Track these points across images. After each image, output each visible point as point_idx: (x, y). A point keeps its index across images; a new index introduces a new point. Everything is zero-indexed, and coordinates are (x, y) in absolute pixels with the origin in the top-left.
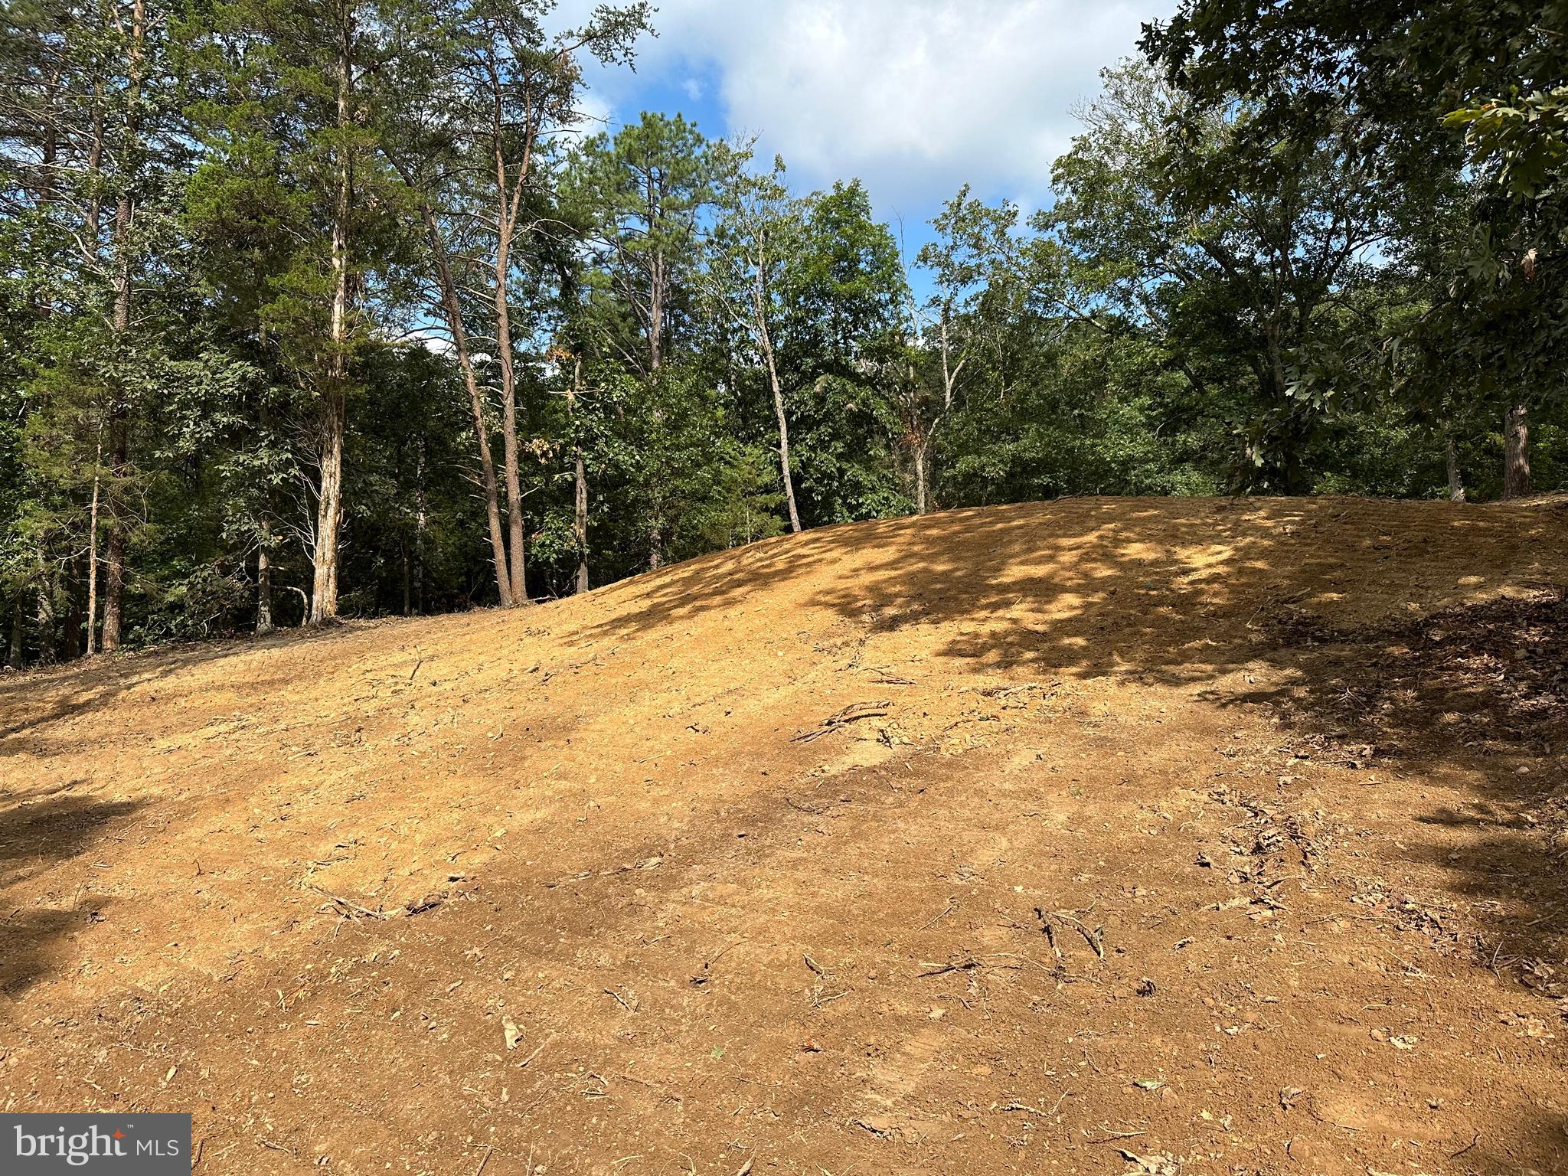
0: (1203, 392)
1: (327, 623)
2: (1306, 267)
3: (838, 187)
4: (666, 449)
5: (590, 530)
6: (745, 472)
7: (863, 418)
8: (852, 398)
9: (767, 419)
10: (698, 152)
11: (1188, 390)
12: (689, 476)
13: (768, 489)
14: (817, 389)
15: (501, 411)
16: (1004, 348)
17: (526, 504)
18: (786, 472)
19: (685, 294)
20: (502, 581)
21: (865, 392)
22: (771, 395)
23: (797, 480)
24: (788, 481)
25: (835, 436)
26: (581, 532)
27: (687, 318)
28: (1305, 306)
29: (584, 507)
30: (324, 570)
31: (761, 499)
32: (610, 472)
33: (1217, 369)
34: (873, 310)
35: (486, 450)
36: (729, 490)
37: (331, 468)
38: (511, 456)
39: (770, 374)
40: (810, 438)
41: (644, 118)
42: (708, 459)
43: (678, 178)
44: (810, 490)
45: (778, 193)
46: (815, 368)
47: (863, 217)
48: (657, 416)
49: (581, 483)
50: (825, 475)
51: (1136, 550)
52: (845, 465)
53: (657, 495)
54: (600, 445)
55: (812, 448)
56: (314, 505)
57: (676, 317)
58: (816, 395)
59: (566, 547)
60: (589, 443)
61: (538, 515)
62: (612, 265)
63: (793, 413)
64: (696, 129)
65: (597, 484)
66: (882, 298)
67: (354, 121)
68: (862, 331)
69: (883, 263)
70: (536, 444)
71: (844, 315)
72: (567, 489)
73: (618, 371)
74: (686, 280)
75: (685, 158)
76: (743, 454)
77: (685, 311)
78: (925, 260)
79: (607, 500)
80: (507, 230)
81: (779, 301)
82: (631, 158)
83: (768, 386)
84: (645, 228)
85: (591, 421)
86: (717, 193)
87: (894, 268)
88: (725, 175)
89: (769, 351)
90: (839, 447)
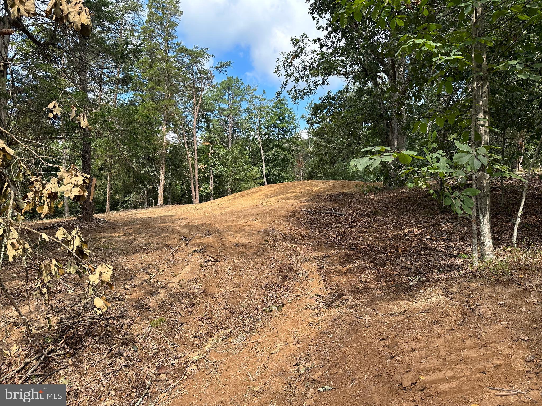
1: (162, 205)
4: (233, 168)
5: (213, 188)
6: (252, 174)
7: (285, 159)
8: (282, 154)
9: (260, 159)
10: (242, 87)
12: (239, 174)
13: (259, 178)
14: (273, 152)
15: (194, 158)
17: (199, 181)
18: (264, 174)
19: (237, 124)
20: (194, 200)
21: (286, 153)
22: (261, 153)
23: (267, 176)
24: (265, 176)
25: (278, 164)
26: (212, 188)
27: (238, 130)
29: (212, 182)
30: (161, 194)
31: (257, 181)
32: (219, 173)
34: (289, 131)
35: (191, 168)
36: (249, 178)
37: (162, 171)
38: (196, 169)
39: (260, 148)
40: (271, 165)
41: (228, 79)
42: (244, 170)
43: (237, 94)
44: (271, 179)
45: (263, 100)
46: (273, 146)
47: (286, 106)
48: (230, 159)
49: (212, 176)
50: (274, 175)
51: (308, 188)
52: (280, 172)
53: (230, 179)
54: (217, 166)
55: (271, 168)
56: (159, 180)
57: (235, 130)
58: (272, 154)
59: (208, 192)
60: (214, 166)
61: (202, 184)
62: (218, 117)
63: (266, 158)
64: (242, 81)
65: (215, 176)
66: (291, 127)
67: (168, 96)
68: (285, 136)
69: (292, 118)
70: (201, 166)
71: (281, 132)
72: (208, 178)
73: (221, 148)
74: (238, 120)
75: (239, 88)
76: (253, 169)
77: (238, 128)
78: (303, 118)
79: (218, 180)
80: (196, 114)
81: (263, 128)
82: (224, 88)
83: (260, 151)
84: (227, 107)
85: (215, 160)
86: (247, 98)
87: (294, 120)
88: (249, 93)
89: (260, 141)
90: (279, 167)
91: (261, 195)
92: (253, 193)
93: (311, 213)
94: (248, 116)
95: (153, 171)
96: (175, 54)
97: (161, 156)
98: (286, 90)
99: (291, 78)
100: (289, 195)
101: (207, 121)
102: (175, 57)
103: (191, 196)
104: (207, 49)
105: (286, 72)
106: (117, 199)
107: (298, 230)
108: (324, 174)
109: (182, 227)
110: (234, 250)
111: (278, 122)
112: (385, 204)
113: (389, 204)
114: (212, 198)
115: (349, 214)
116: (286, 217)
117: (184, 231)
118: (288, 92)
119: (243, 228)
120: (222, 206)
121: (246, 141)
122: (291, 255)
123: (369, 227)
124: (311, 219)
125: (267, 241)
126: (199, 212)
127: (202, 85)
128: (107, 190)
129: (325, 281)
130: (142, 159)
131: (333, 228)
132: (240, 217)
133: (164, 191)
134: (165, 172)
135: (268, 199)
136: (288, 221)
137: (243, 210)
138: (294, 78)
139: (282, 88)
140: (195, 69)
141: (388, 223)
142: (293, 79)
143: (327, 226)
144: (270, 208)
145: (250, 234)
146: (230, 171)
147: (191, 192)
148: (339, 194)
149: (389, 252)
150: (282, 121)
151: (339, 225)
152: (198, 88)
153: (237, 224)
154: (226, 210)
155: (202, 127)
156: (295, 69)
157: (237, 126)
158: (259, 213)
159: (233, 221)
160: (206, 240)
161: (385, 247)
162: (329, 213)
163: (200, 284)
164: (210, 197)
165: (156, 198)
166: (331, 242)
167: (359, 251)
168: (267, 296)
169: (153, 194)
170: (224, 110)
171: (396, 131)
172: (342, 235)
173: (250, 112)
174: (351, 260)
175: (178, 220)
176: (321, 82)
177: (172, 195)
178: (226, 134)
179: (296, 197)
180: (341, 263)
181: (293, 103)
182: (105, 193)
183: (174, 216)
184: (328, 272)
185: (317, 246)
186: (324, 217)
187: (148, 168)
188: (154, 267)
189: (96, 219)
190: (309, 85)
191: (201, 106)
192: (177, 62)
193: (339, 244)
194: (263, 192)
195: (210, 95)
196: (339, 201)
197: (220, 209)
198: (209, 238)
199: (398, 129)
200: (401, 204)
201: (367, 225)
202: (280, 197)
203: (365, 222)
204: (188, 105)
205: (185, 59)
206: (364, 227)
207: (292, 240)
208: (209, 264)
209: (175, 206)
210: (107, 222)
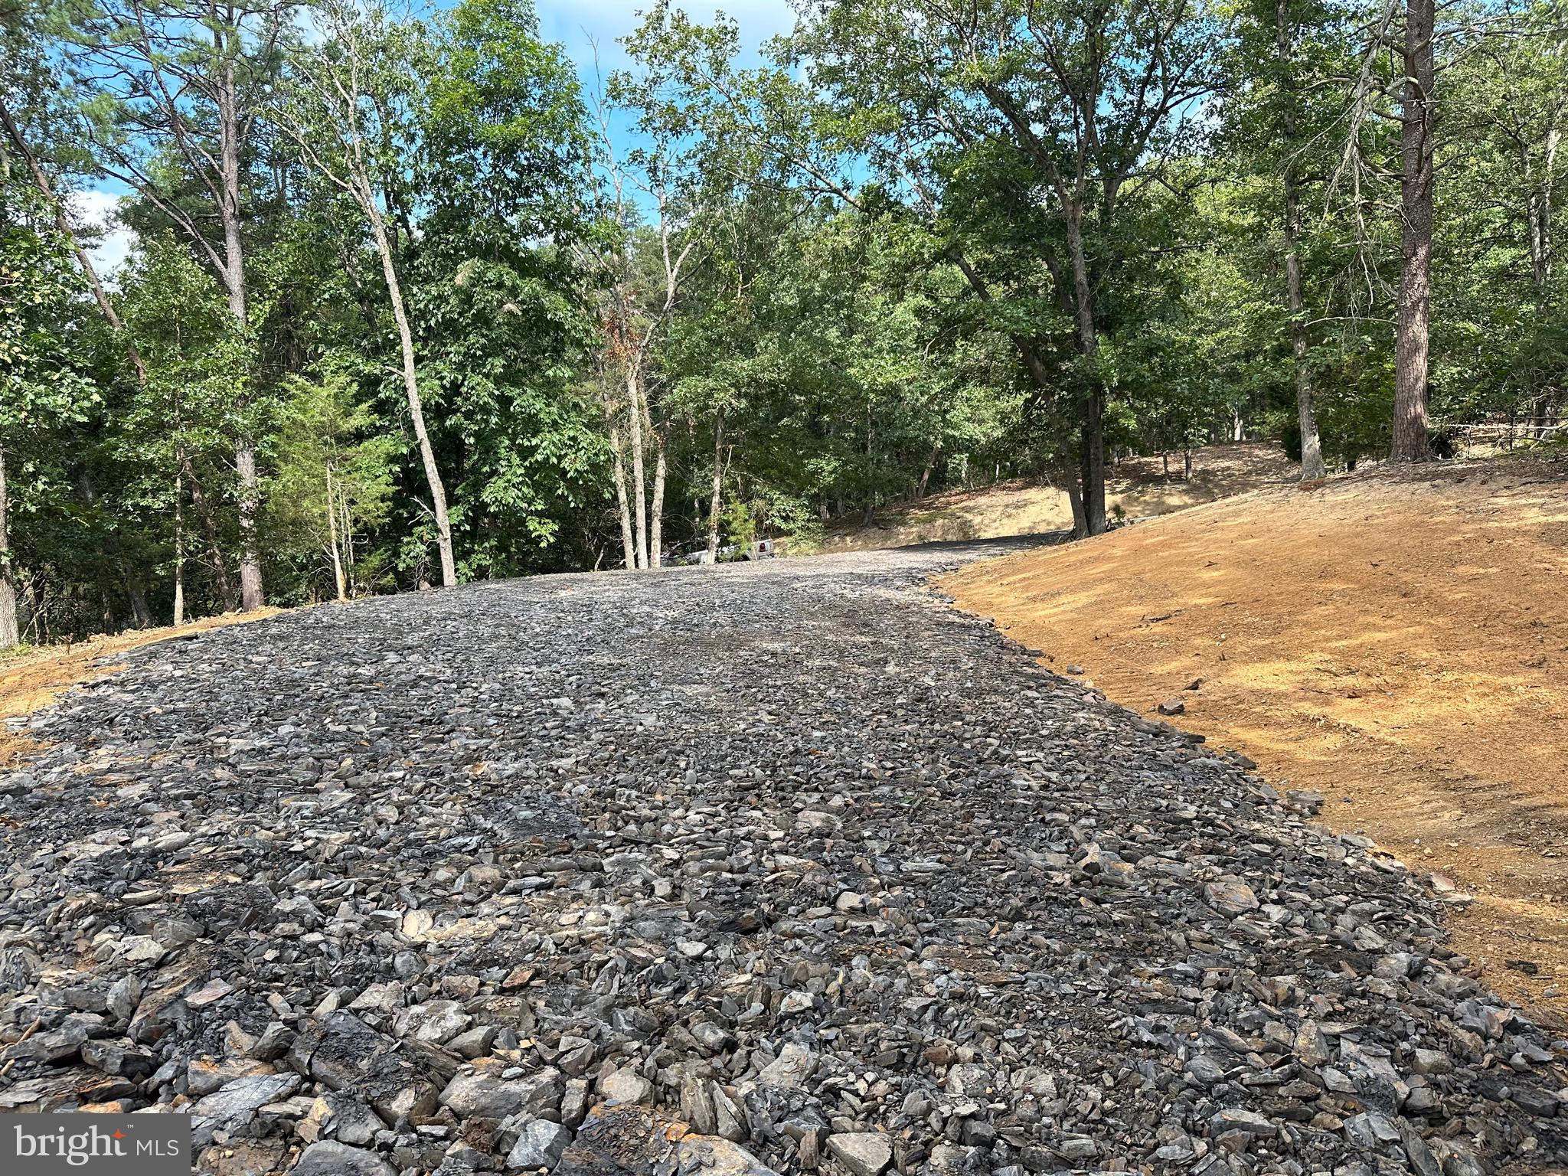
0: (985, 296)
2: (1112, 129)
7: (534, 322)
8: (513, 293)
11: (966, 292)
14: (460, 280)
16: (740, 229)
18: (414, 403)
24: (417, 417)
25: (492, 349)
28: (1113, 178)
33: (1002, 263)
55: (458, 367)
87: (577, 109)
90: (498, 365)
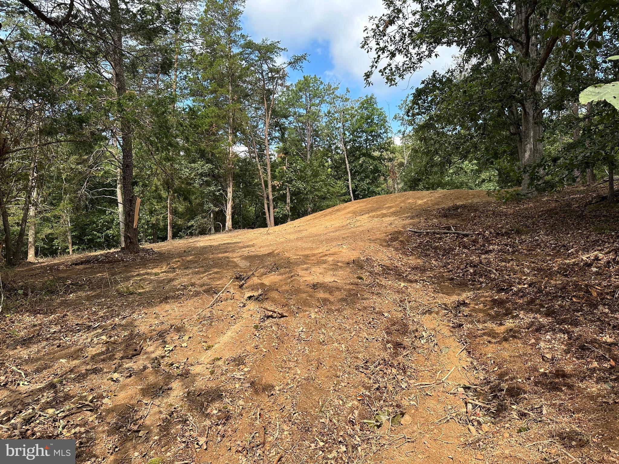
1: (230, 230)
3: (367, 96)
4: (313, 183)
5: (291, 208)
6: (337, 189)
7: (376, 170)
9: (344, 172)
10: (321, 87)
12: (320, 191)
13: (345, 194)
14: (360, 162)
15: (267, 174)
17: (274, 200)
18: (351, 189)
19: (317, 132)
20: (268, 222)
21: (376, 162)
22: (346, 165)
23: (354, 191)
24: (351, 192)
25: (367, 177)
26: (288, 208)
27: (318, 139)
29: (289, 201)
30: (229, 217)
31: (343, 198)
32: (297, 190)
34: (379, 136)
35: (263, 185)
36: (332, 195)
37: (230, 190)
38: (270, 187)
39: (345, 158)
40: (358, 178)
41: (304, 77)
42: (326, 185)
43: (315, 96)
44: (358, 194)
45: (347, 100)
46: (360, 155)
47: (375, 106)
48: (309, 173)
49: (288, 194)
50: (363, 189)
51: (410, 201)
52: (370, 186)
53: (310, 197)
54: (294, 182)
55: (359, 181)
56: (226, 201)
57: (315, 139)
58: (359, 164)
59: (284, 213)
60: (290, 182)
61: (277, 203)
62: (294, 124)
63: (353, 170)
64: (321, 80)
65: (293, 194)
66: (381, 131)
67: (233, 100)
68: (375, 142)
69: (382, 120)
70: (276, 183)
71: (369, 137)
72: (284, 196)
73: (298, 160)
74: (318, 127)
75: (317, 89)
76: (336, 184)
77: (317, 137)
78: (396, 118)
79: (296, 199)
80: (268, 121)
81: (348, 134)
82: (300, 91)
83: (344, 161)
84: (305, 112)
85: (291, 175)
86: (328, 100)
87: (385, 121)
88: (330, 94)
89: (345, 150)
90: (368, 181)
91: (349, 213)
92: (338, 210)
93: (420, 234)
94: (329, 121)
95: (219, 191)
96: (241, 50)
97: (228, 170)
98: (378, 69)
99: (384, 52)
100: (384, 212)
101: (280, 129)
102: (241, 53)
103: (265, 219)
104: (278, 42)
105: (378, 44)
106: (180, 224)
107: (405, 260)
108: (423, 186)
109: (243, 259)
110: (311, 296)
111: (365, 126)
112: (527, 218)
113: (533, 217)
114: (289, 219)
115: (478, 234)
116: (385, 241)
117: (243, 264)
118: (380, 71)
119: (324, 258)
120: (299, 229)
121: (327, 150)
122: (401, 301)
123: (513, 252)
124: (421, 243)
125: (361, 278)
126: (270, 237)
127: (273, 86)
128: (167, 214)
129: (469, 352)
130: (206, 176)
131: (457, 255)
132: (322, 242)
133: (233, 214)
134: (234, 191)
135: (358, 218)
136: (389, 246)
137: (325, 232)
138: (388, 53)
139: (373, 66)
140: (265, 67)
141: (542, 244)
142: (386, 54)
143: (447, 252)
144: (361, 229)
145: (335, 267)
146: (309, 188)
147: (264, 213)
148: (456, 208)
149: (574, 296)
150: (370, 124)
151: (466, 251)
152: (269, 90)
153: (316, 252)
154: (304, 234)
155: (276, 138)
156: (389, 40)
157: (316, 134)
158: (346, 236)
159: (312, 249)
160: (269, 279)
161: (564, 288)
162: (447, 233)
163: (246, 369)
164: (287, 219)
165: (224, 222)
166: (458, 276)
167: (516, 294)
168: (369, 388)
169: (220, 216)
170: (300, 116)
171: (531, 119)
172: (475, 266)
173: (331, 116)
174: (506, 310)
175: (241, 248)
176: (427, 53)
177: (244, 219)
178: (304, 145)
179: (394, 214)
180: (493, 318)
181: (389, 84)
182: (165, 218)
183: (240, 242)
184: (472, 335)
185: (438, 283)
186: (440, 239)
187: (213, 187)
188: (178, 330)
189: (143, 250)
190: (410, 59)
191: (274, 111)
192: (243, 59)
193: (473, 281)
194: (350, 209)
195: (284, 99)
196: (458, 216)
197: (296, 232)
198: (275, 275)
199: (534, 116)
200: (552, 217)
201: (511, 250)
202: (374, 213)
203: (506, 245)
204: (260, 112)
205: (252, 56)
206: (505, 252)
207: (399, 275)
208: (268, 322)
209: (246, 231)
210: (156, 253)
